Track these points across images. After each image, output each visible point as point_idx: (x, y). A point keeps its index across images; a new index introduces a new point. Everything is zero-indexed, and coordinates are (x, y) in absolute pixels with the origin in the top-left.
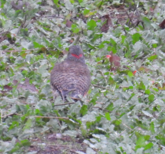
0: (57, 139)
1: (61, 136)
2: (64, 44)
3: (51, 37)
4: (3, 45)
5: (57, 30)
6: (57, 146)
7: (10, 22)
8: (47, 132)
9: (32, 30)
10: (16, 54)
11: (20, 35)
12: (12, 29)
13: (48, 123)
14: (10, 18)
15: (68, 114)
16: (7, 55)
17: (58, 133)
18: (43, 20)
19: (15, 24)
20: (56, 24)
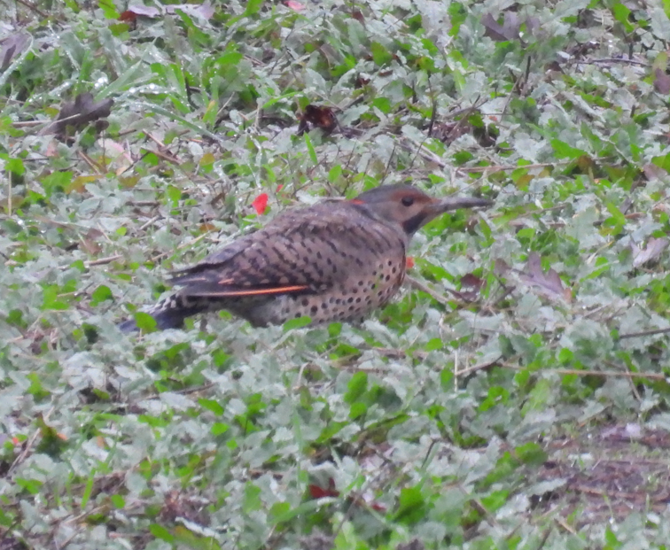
0: (627, 440)
1: (641, 431)
2: (647, 146)
3: (607, 124)
4: (459, 148)
5: (627, 103)
6: (629, 463)
7: (480, 77)
8: (598, 418)
9: (549, 102)
10: (500, 178)
11: (511, 117)
12: (487, 101)
13: (599, 392)
14: (480, 66)
15: (662, 363)
16: (469, 182)
17: (634, 421)
18: (583, 73)
19: (495, 86)
20: (623, 85)
